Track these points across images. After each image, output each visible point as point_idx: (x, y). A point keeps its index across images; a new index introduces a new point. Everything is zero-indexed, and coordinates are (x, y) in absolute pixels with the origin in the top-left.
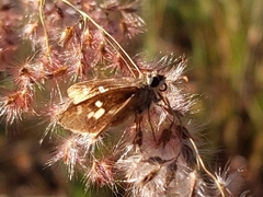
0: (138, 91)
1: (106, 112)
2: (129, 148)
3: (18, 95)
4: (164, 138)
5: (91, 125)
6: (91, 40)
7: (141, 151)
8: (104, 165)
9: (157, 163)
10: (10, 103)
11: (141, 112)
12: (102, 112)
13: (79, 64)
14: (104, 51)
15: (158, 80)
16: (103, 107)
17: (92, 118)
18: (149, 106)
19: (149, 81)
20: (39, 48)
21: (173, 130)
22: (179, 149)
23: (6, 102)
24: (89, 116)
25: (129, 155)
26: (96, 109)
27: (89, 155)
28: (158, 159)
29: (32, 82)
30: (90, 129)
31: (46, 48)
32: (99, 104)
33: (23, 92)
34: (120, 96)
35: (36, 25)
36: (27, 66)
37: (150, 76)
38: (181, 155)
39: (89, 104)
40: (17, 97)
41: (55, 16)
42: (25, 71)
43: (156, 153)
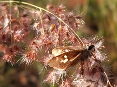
0: (82, 52)
1: (69, 60)
2: (78, 76)
3: (31, 53)
4: (93, 72)
5: (62, 65)
6: (62, 30)
7: (83, 77)
8: (67, 83)
9: (90, 82)
10: (27, 56)
11: (83, 60)
12: (67, 60)
13: (57, 40)
14: (68, 35)
15: (91, 47)
16: (67, 58)
17: (63, 63)
18: (87, 58)
19: (87, 48)
20: (40, 33)
21: (97, 69)
22: (99, 77)
23: (26, 56)
24: (61, 62)
25: (78, 79)
26: (64, 59)
27: (60, 79)
28: (90, 81)
29: (37, 48)
30: (62, 67)
31: (43, 33)
32: (66, 57)
33: (33, 52)
34: (75, 54)
35: (39, 23)
36: (35, 41)
37: (88, 45)
38: (100, 79)
39: (61, 57)
40: (30, 54)
41: (47, 20)
42: (34, 43)
43: (90, 78)
